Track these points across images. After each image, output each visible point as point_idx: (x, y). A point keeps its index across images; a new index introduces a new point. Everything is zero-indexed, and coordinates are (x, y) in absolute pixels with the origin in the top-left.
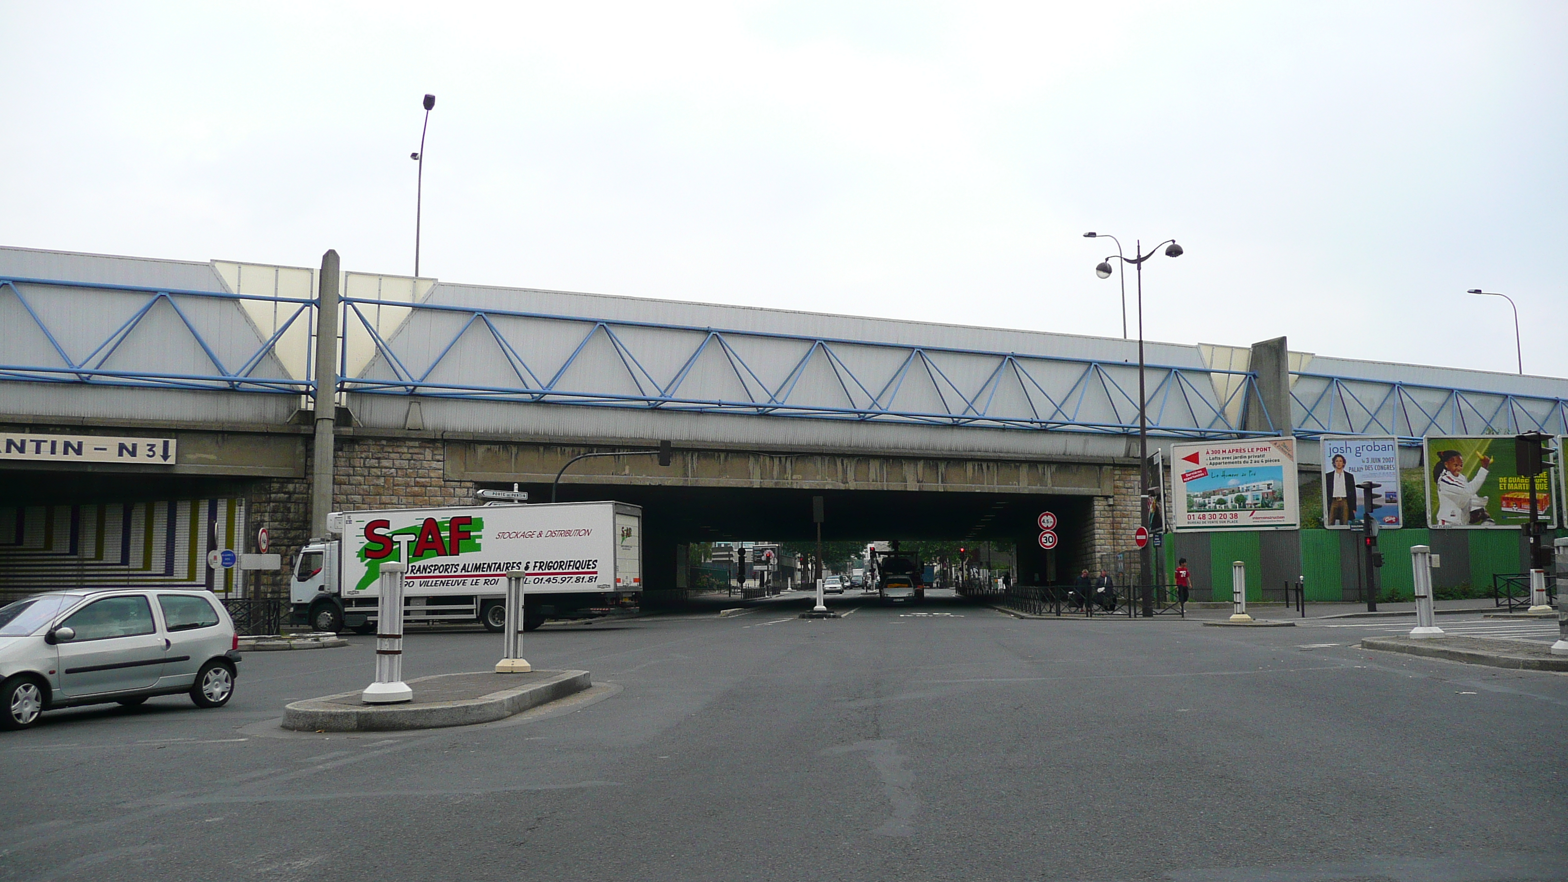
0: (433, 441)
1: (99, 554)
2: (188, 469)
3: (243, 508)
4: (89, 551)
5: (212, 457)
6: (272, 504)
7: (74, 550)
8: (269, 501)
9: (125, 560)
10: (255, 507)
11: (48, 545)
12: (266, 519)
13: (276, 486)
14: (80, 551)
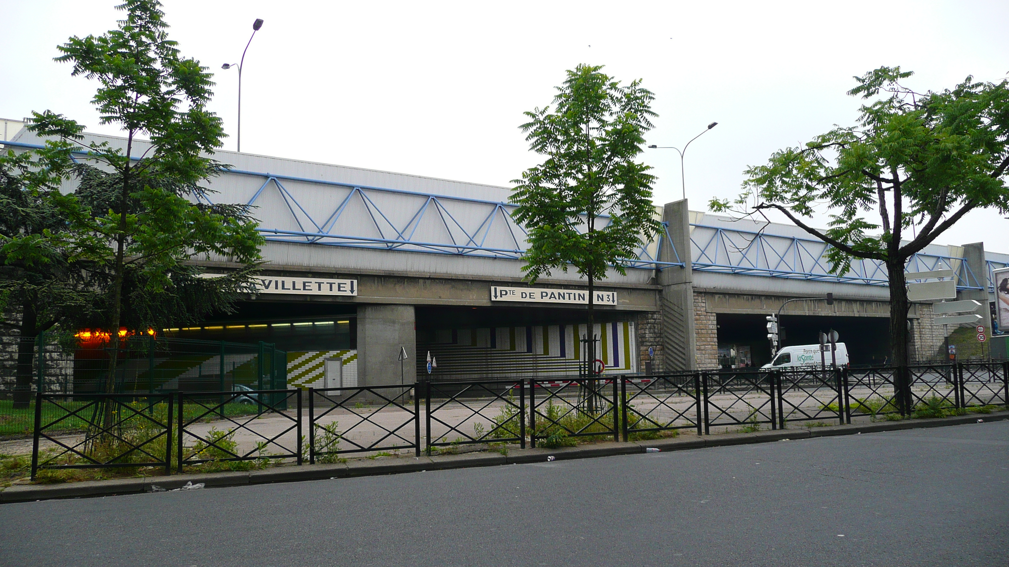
0: (701, 293)
1: (546, 351)
2: (620, 308)
3: (633, 327)
4: (540, 350)
5: (628, 301)
6: (649, 325)
7: (530, 350)
8: (648, 323)
9: (563, 354)
10: (640, 326)
11: (513, 347)
12: (647, 332)
13: (650, 315)
14: (533, 350)
